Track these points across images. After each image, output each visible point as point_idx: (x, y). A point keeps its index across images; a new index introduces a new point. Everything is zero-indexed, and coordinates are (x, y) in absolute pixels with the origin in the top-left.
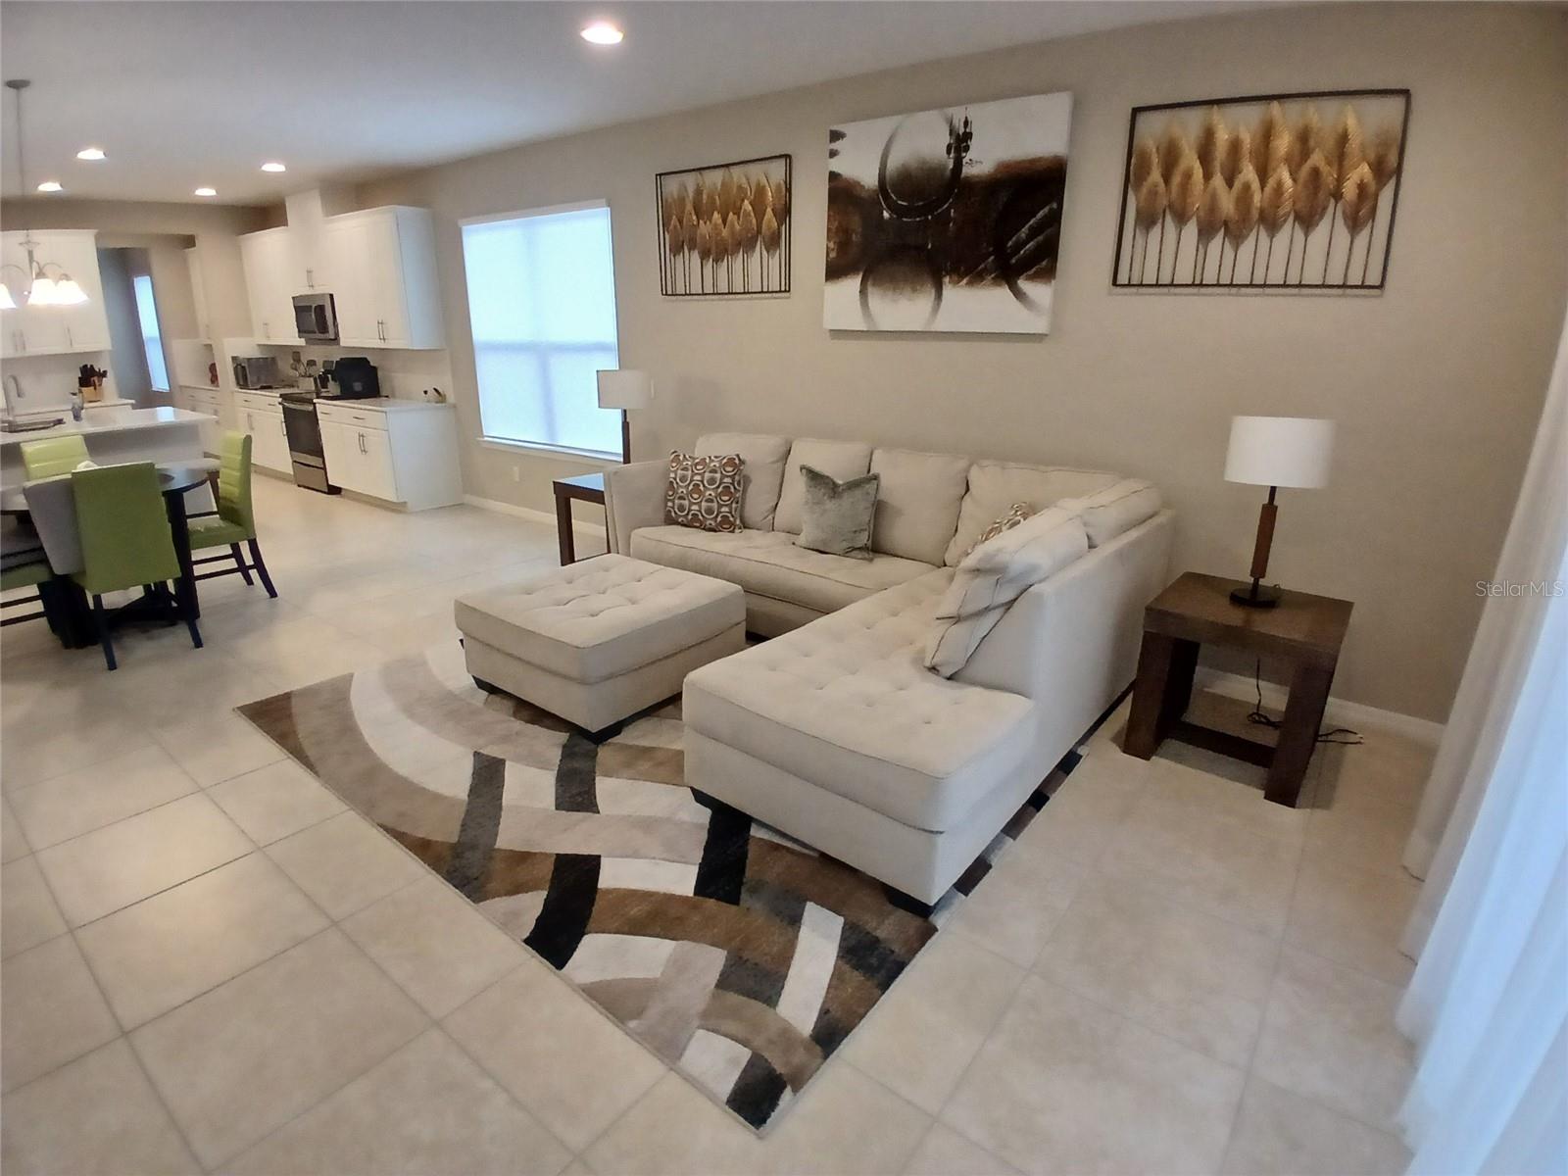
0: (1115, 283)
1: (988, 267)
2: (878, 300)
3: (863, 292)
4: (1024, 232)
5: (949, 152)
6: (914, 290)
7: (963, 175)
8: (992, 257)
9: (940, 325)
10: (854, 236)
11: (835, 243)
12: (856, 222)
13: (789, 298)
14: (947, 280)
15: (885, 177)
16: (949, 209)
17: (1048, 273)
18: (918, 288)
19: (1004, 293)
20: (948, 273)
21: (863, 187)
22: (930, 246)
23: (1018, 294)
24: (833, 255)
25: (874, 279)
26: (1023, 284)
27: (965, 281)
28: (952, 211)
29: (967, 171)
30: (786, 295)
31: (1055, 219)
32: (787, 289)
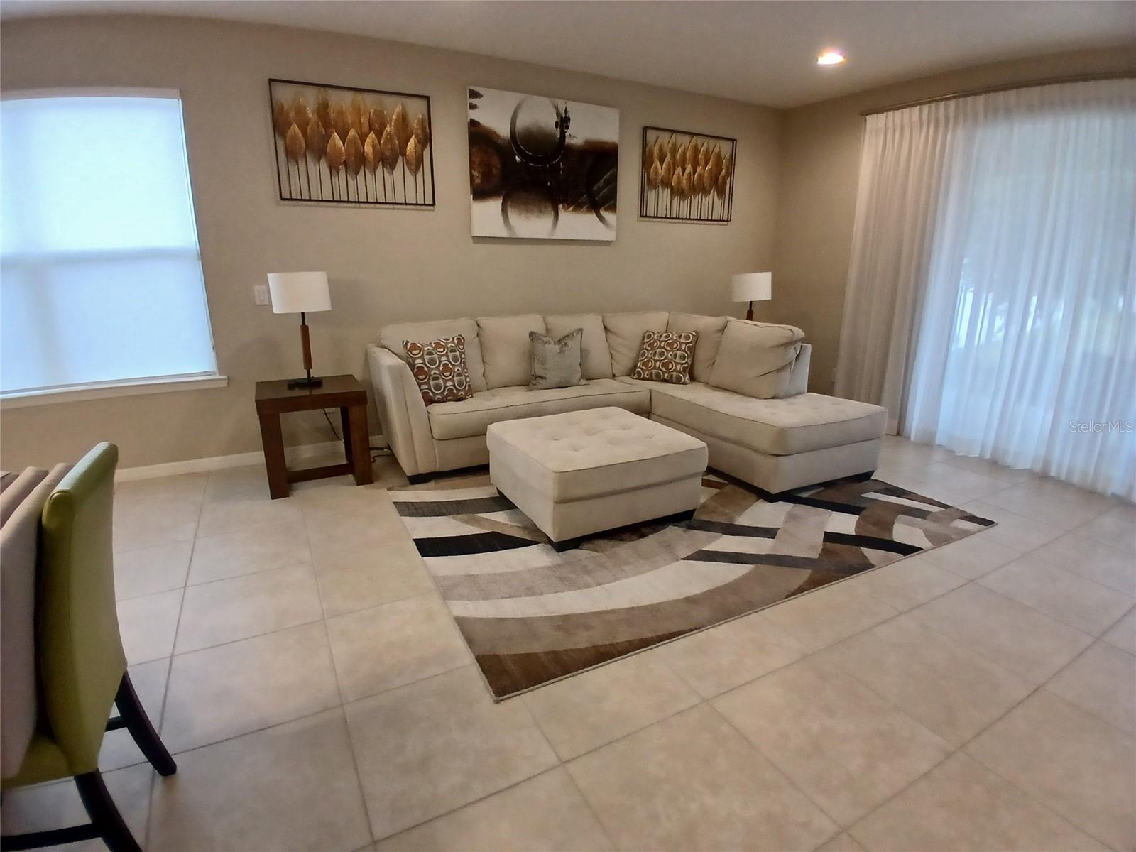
0: (643, 215)
1: (584, 201)
2: (514, 217)
3: (504, 210)
4: (601, 183)
5: (557, 127)
6: (541, 212)
7: (566, 143)
8: (585, 196)
9: (558, 234)
10: (494, 170)
11: (479, 172)
12: (496, 162)
13: (433, 210)
14: (561, 206)
15: (515, 134)
16: (559, 162)
17: (613, 208)
18: (543, 209)
19: (592, 217)
20: (562, 203)
21: (499, 136)
22: (549, 184)
23: (601, 218)
24: (478, 181)
25: (512, 202)
26: (603, 213)
27: (571, 208)
28: (561, 164)
29: (568, 141)
30: (432, 207)
31: (614, 179)
32: (432, 203)
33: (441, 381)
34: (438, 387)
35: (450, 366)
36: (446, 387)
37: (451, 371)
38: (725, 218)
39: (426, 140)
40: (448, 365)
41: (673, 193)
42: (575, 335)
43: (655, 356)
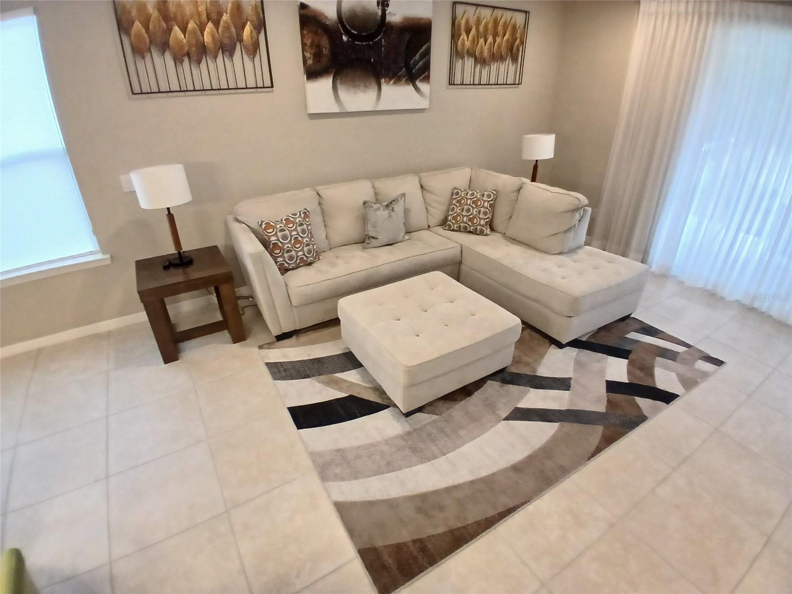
0: (449, 84)
1: (403, 74)
2: (343, 93)
3: (335, 88)
4: (417, 57)
5: (378, 6)
6: (366, 86)
7: (387, 20)
8: (404, 69)
9: (381, 107)
10: (324, 50)
11: (310, 54)
12: (325, 42)
13: (272, 92)
14: (383, 80)
15: (341, 13)
16: (380, 40)
17: (427, 79)
18: (368, 85)
19: (410, 88)
20: (383, 77)
21: (326, 17)
22: (372, 61)
23: (417, 89)
24: (310, 62)
25: (341, 79)
26: (418, 83)
27: (392, 82)
28: (383, 40)
29: (389, 18)
30: (270, 89)
31: (428, 52)
32: (270, 86)
33: (293, 253)
34: (291, 258)
35: (300, 239)
36: (297, 257)
37: (301, 243)
38: (517, 83)
39: (261, 25)
40: (298, 238)
41: (476, 61)
42: (399, 199)
43: (462, 211)
